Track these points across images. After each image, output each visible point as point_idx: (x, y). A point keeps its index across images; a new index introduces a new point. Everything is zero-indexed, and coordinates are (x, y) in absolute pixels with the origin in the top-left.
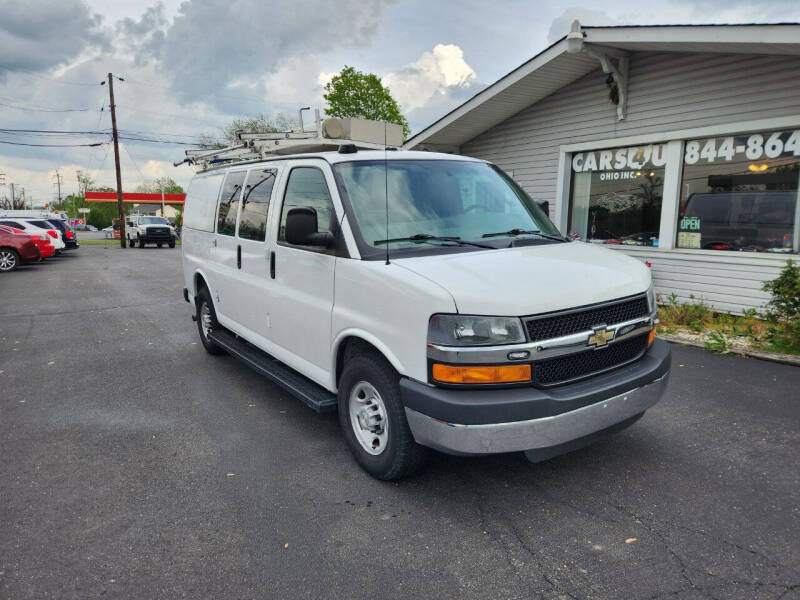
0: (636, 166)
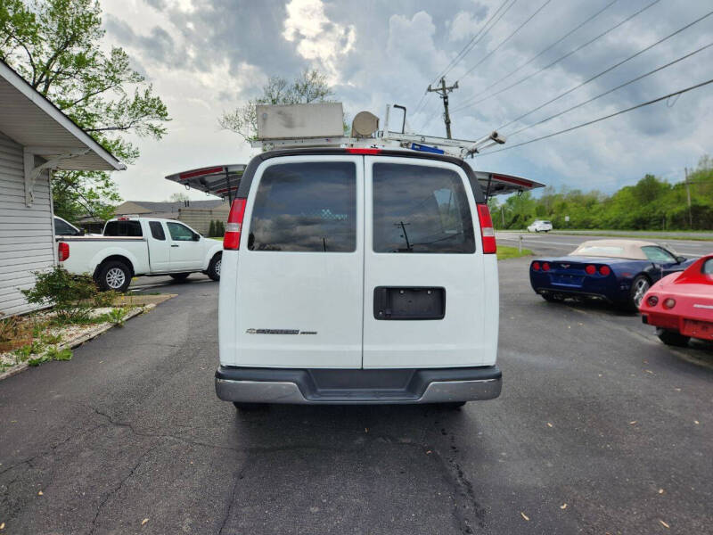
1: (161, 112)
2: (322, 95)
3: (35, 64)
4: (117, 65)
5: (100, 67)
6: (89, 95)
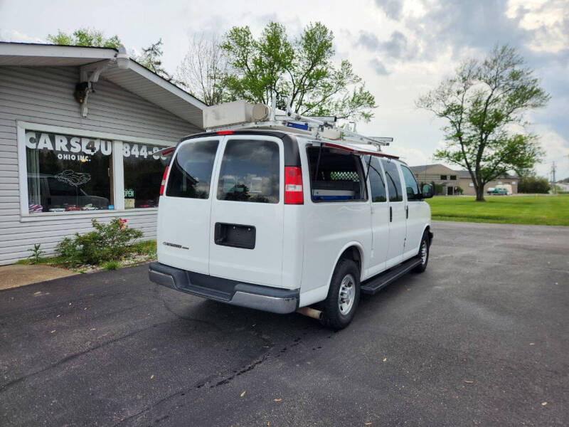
0: (89, 152)
1: (370, 101)
2: (514, 64)
3: (295, 82)
4: (345, 73)
5: (332, 77)
6: (325, 97)
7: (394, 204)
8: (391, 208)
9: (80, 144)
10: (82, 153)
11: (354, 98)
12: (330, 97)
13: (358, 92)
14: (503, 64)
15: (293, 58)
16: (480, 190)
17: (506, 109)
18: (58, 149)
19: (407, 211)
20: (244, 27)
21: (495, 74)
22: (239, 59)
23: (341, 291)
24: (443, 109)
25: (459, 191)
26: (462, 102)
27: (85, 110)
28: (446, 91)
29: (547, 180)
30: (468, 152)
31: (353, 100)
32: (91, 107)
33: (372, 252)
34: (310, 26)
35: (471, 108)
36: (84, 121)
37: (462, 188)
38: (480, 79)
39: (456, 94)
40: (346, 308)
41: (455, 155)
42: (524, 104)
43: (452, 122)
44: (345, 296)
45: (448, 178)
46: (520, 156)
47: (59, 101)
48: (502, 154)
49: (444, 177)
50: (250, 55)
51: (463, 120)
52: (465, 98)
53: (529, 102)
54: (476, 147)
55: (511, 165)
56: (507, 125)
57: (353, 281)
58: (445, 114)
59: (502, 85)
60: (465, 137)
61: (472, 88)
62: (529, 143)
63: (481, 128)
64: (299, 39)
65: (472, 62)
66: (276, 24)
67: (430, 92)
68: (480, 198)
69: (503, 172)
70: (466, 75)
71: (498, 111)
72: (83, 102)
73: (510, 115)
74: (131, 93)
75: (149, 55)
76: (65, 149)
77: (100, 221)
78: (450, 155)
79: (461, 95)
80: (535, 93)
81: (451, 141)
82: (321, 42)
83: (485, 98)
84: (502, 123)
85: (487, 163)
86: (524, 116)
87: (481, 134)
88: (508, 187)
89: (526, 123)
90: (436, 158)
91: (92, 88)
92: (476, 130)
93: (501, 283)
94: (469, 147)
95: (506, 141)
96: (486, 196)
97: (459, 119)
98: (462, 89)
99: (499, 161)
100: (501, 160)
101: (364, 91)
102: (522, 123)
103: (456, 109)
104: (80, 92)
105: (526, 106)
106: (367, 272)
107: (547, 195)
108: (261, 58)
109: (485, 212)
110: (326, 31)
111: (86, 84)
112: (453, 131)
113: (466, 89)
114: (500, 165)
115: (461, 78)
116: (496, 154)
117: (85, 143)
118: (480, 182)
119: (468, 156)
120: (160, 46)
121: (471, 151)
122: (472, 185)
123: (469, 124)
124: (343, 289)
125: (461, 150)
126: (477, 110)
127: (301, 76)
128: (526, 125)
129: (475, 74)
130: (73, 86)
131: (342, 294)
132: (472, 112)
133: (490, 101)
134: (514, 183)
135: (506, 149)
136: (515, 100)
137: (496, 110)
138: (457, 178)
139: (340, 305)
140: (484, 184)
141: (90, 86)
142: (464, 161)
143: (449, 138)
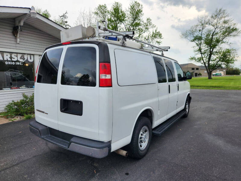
0: (22, 60)
1: (160, 36)
2: (225, 17)
3: (126, 28)
4: (149, 23)
5: (143, 25)
6: (140, 34)
7: (171, 83)
8: (169, 86)
9: (17, 56)
10: (18, 61)
11: (153, 34)
12: (142, 35)
13: (154, 32)
14: (220, 17)
15: (125, 17)
16: (210, 74)
17: (221, 37)
18: (5, 59)
19: (178, 86)
20: (104, 5)
21: (216, 22)
22: (101, 19)
23: (140, 136)
24: (193, 38)
25: (200, 75)
26: (201, 35)
27: (18, 40)
28: (194, 30)
29: (239, 69)
30: (204, 57)
31: (152, 36)
32: (21, 38)
33: (159, 111)
34: (132, 3)
35: (206, 37)
36: (17, 45)
37: (201, 73)
38: (209, 24)
39: (199, 31)
40: (144, 146)
41: (198, 58)
42: (230, 35)
43: (197, 44)
44: (143, 139)
45: (195, 69)
46: (228, 58)
47: (6, 36)
48: (220, 58)
49: (193, 69)
50: (106, 17)
51: (202, 43)
52: (203, 33)
53: (232, 34)
54: (208, 55)
55: (224, 63)
56: (222, 44)
57: (147, 129)
58: (194, 40)
59: (219, 27)
60: (203, 51)
61: (206, 28)
62: (232, 52)
63: (210, 46)
64: (128, 9)
65: (205, 17)
66: (117, 3)
67: (187, 31)
68: (210, 78)
69: (220, 66)
70: (203, 22)
71: (218, 38)
72: (17, 36)
73: (223, 40)
74: (42, 31)
75: (62, 18)
76: (9, 59)
77: (26, 94)
78: (196, 59)
79: (201, 32)
80: (234, 30)
81: (197, 53)
82: (137, 10)
83: (212, 33)
84: (219, 43)
85: (213, 62)
86: (229, 40)
87: (210, 49)
88: (222, 73)
89: (231, 43)
90: (190, 60)
91: (21, 29)
92: (208, 47)
93: (228, 123)
94: (205, 55)
95: (221, 52)
96: (212, 77)
97: (200, 42)
98: (201, 29)
99: (219, 61)
100: (220, 60)
101: (157, 31)
102: (229, 44)
103: (198, 38)
104: (15, 31)
105: (231, 36)
106: (156, 123)
107: (239, 75)
108: (111, 18)
109: (213, 84)
110: (139, 5)
111: (18, 27)
112: (197, 48)
113: (203, 29)
114: (219, 63)
115: (201, 24)
116: (217, 58)
117: (19, 56)
118: (210, 70)
119: (204, 59)
120: (67, 14)
121: (205, 57)
122: (206, 72)
123: (205, 45)
124: (142, 135)
125: (201, 57)
126: (208, 38)
127: (129, 25)
128: (231, 45)
129: (207, 22)
130: (12, 28)
131: (141, 138)
132: (206, 39)
133: (214, 34)
134: (224, 71)
135: (222, 55)
136: (225, 33)
137: (217, 38)
138: (199, 69)
139: (139, 144)
140: (212, 71)
141: (19, 28)
142: (202, 62)
143: (196, 51)
